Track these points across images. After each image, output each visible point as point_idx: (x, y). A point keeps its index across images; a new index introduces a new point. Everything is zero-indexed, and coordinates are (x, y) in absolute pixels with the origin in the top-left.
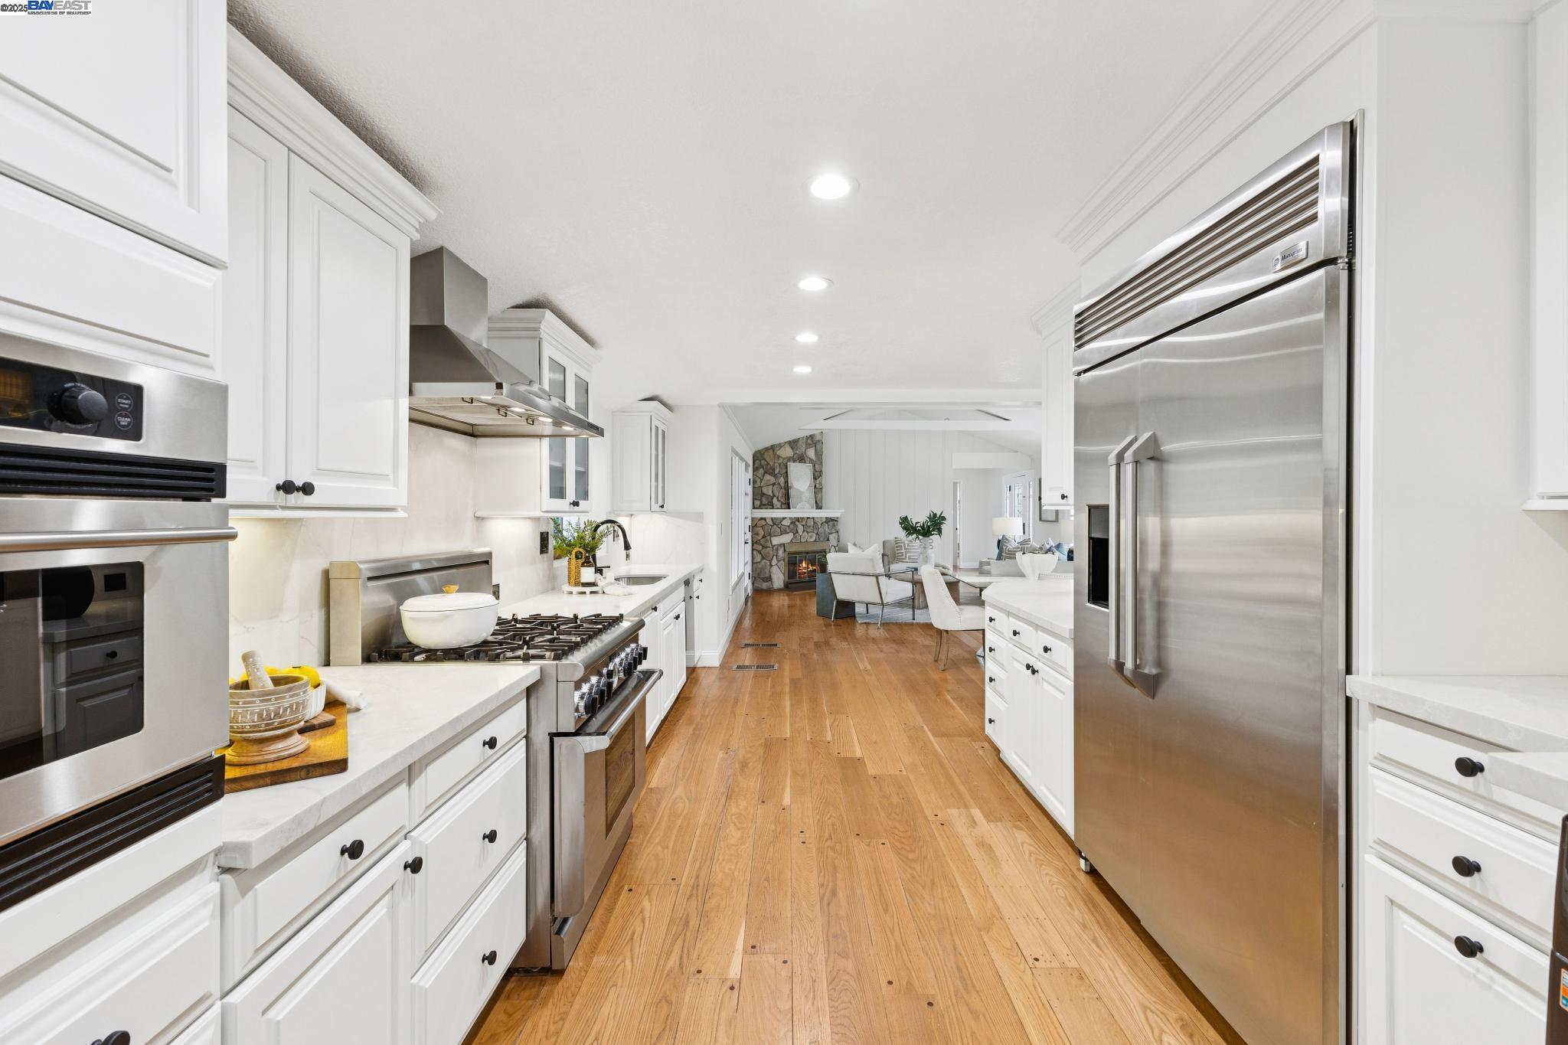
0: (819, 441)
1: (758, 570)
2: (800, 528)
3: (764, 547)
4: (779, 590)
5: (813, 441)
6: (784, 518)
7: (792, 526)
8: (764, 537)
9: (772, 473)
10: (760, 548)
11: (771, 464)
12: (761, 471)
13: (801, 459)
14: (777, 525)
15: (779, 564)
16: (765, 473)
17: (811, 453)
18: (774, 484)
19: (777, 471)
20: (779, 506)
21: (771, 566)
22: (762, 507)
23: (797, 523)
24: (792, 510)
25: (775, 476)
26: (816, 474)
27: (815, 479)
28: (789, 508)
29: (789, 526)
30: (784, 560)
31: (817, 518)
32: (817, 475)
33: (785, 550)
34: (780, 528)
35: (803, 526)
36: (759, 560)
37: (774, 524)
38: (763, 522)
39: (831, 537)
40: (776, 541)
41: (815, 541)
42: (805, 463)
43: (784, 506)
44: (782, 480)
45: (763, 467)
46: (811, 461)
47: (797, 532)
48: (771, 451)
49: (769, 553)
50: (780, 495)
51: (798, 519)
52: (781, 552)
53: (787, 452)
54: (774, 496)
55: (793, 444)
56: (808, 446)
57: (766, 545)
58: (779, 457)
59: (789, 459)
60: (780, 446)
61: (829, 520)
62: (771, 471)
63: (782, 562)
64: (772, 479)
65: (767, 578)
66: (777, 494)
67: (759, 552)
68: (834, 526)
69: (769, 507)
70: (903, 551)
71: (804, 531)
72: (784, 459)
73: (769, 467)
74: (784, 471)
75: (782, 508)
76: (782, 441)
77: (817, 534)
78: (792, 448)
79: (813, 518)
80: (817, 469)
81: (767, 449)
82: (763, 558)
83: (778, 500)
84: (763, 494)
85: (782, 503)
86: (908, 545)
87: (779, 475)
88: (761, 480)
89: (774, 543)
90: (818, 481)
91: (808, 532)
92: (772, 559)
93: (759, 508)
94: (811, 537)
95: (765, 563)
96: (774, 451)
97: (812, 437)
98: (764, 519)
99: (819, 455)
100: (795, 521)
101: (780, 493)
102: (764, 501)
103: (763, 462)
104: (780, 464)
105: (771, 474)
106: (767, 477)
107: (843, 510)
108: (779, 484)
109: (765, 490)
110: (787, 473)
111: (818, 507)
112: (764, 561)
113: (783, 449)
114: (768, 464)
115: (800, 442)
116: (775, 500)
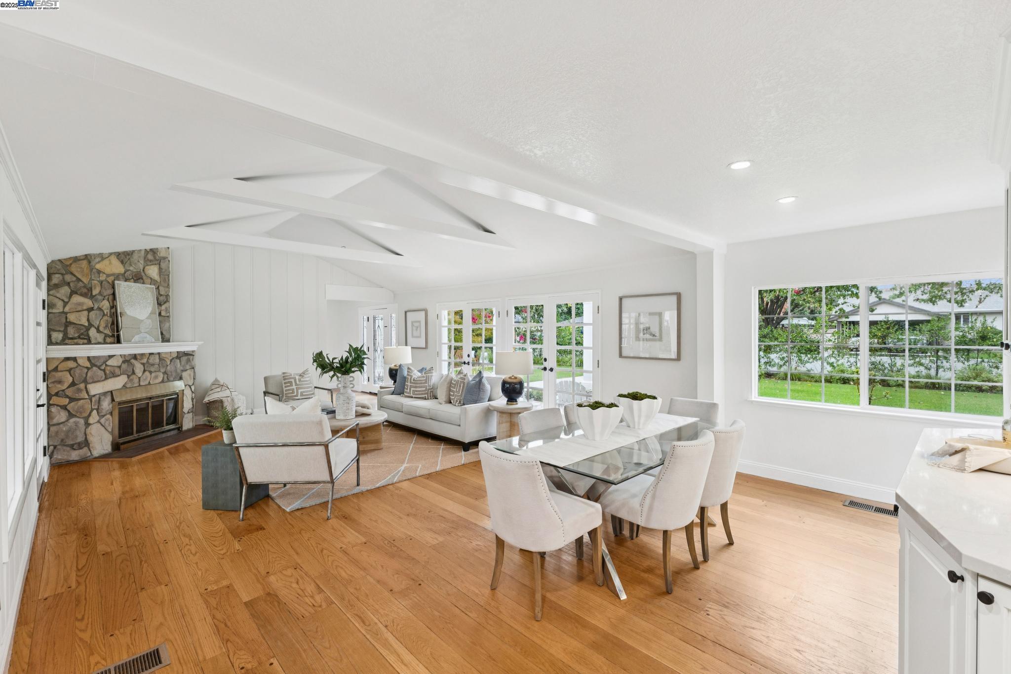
0: (164, 258)
1: (62, 436)
2: (139, 368)
3: (72, 400)
4: (104, 457)
5: (154, 256)
6: (111, 357)
7: (124, 366)
8: (73, 384)
9: (88, 293)
10: (65, 401)
11: (85, 280)
12: (65, 291)
13: (138, 278)
14: (99, 367)
15: (103, 421)
16: (73, 293)
17: (153, 271)
18: (90, 310)
19: (95, 292)
20: (100, 339)
21: (87, 424)
22: (67, 341)
23: (133, 361)
24: (123, 345)
25: (92, 297)
26: (161, 298)
27: (159, 304)
28: (119, 342)
29: (120, 367)
30: (111, 414)
31: (166, 353)
32: (162, 300)
33: (113, 400)
34: (104, 370)
35: (143, 364)
36: (63, 420)
37: (93, 365)
38: (71, 364)
39: (184, 374)
40: (96, 389)
41: (163, 381)
42: (143, 283)
43: (108, 340)
44: (105, 305)
45: (68, 284)
46: (153, 281)
47: (134, 373)
48: (85, 263)
49: (82, 407)
50: (103, 324)
51: (135, 357)
52: (106, 404)
53: (117, 267)
54: (91, 325)
55: (124, 257)
56: (148, 262)
57: (77, 396)
58: (99, 272)
59: (117, 277)
60: (102, 257)
61: (180, 355)
62: (85, 290)
63: (109, 416)
64: (88, 303)
65: (79, 444)
66: (96, 323)
67: (64, 408)
68: (188, 361)
69: (81, 341)
70: (294, 387)
71: (144, 371)
72: (108, 276)
73: (81, 284)
74: (110, 291)
75: (105, 343)
76: (106, 251)
77: (165, 373)
78: (122, 262)
79: (159, 354)
80: (162, 293)
81: (76, 259)
82: (71, 415)
83: (98, 331)
84: (68, 324)
85: (106, 336)
86: (300, 380)
87: (100, 298)
88: (65, 304)
89: (92, 393)
90: (163, 307)
91: (151, 372)
92: (90, 415)
93: (62, 342)
94: (156, 377)
95: (76, 424)
96: (90, 262)
97: (153, 251)
98: (74, 359)
99: (165, 275)
100: (129, 360)
101: (104, 323)
102: (71, 332)
103: (68, 278)
104: (101, 282)
105: (84, 295)
106: (77, 299)
107: (200, 343)
108: (100, 309)
109: (72, 318)
110: (114, 294)
111: (165, 339)
112: (72, 420)
113: (106, 262)
114: (79, 280)
115: (135, 256)
116: (93, 332)
